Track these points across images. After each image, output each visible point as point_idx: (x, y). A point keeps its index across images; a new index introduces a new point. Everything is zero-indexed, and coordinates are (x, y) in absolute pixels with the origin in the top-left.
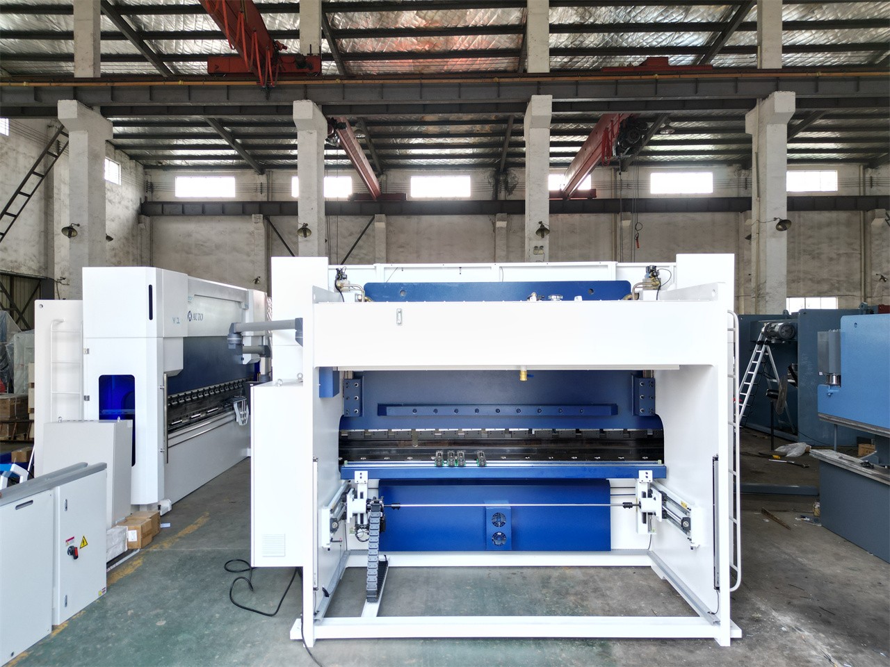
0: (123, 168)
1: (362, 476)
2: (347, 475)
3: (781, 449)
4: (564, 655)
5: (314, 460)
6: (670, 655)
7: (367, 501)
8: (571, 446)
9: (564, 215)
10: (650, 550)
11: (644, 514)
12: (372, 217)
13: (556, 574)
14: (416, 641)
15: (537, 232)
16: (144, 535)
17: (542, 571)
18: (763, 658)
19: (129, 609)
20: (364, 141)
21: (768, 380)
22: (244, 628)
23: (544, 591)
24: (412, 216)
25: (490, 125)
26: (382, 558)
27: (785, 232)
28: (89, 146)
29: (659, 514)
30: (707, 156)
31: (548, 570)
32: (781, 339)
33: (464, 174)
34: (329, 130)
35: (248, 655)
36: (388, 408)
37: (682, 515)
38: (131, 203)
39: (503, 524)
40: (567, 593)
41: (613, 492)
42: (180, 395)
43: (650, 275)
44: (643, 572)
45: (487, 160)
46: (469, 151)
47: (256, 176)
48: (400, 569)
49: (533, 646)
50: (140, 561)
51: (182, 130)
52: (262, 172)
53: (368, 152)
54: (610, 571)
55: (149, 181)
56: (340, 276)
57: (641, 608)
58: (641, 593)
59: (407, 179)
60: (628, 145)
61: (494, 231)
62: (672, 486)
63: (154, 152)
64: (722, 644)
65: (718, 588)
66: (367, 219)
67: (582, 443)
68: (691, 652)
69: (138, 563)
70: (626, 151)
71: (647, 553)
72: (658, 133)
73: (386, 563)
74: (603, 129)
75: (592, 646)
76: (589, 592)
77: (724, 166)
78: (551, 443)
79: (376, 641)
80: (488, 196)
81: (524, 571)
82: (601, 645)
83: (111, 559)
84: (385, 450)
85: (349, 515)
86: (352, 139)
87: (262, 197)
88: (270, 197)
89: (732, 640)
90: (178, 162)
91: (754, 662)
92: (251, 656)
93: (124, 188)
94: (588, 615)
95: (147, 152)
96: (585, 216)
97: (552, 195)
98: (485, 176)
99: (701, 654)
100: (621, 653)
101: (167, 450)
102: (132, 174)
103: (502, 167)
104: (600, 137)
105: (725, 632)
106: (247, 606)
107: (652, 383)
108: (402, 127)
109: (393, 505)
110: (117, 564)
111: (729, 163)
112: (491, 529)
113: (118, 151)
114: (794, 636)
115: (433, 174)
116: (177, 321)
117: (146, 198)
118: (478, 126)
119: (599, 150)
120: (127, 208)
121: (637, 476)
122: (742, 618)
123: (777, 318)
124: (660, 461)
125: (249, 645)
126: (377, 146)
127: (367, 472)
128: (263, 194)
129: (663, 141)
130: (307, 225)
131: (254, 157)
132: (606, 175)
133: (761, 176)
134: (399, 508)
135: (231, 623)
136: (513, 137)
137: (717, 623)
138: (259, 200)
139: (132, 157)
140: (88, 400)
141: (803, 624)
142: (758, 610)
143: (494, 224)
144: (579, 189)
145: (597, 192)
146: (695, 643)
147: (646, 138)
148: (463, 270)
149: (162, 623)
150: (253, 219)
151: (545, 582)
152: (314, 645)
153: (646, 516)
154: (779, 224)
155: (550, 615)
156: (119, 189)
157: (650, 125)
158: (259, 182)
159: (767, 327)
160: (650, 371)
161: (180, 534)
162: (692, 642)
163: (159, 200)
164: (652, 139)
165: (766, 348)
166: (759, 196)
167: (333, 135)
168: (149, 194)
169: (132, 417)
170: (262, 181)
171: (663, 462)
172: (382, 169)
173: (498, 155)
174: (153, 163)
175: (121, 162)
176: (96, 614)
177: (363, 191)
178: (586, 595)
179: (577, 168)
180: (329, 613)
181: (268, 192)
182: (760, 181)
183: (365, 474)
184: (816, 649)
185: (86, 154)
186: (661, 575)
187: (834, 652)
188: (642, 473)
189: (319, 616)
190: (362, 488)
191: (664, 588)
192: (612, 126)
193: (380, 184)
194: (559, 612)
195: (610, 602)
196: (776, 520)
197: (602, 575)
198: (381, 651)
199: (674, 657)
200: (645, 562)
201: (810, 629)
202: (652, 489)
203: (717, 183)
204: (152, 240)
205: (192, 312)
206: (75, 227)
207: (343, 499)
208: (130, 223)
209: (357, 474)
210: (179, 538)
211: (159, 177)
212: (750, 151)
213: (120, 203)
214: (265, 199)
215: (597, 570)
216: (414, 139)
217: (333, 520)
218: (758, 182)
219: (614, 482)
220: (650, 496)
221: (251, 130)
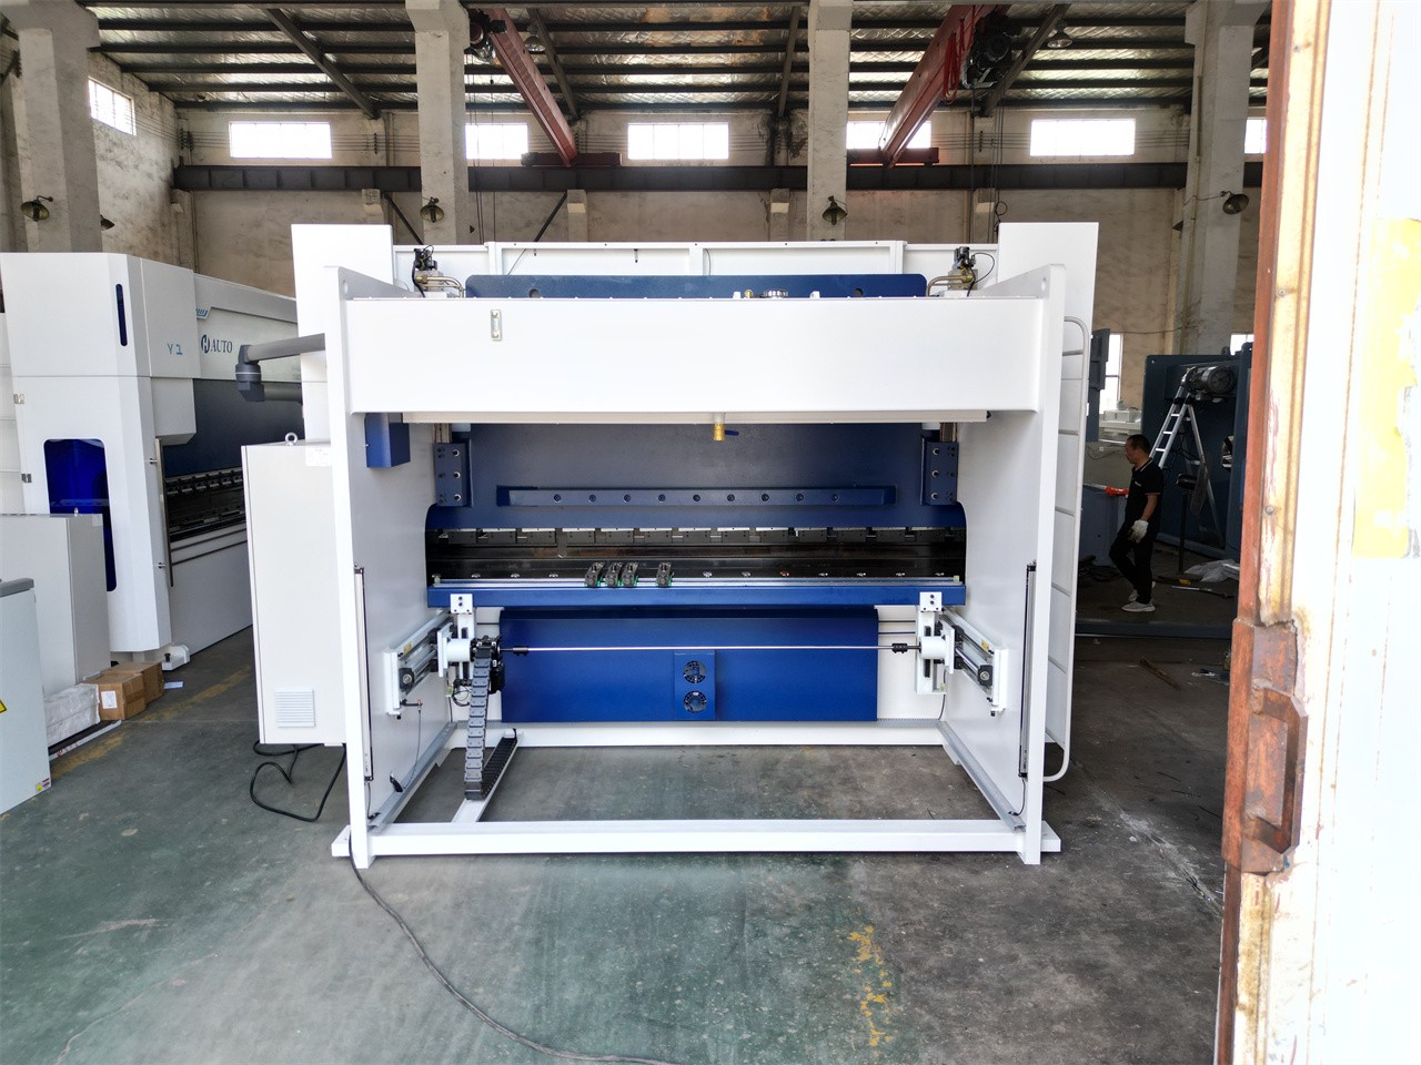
0: (139, 107)
1: (463, 601)
2: (437, 600)
3: (1194, 570)
4: (770, 878)
5: (357, 571)
6: (940, 878)
7: (472, 642)
8: (819, 554)
9: (885, 192)
10: (942, 719)
11: (927, 662)
12: (562, 194)
13: (788, 756)
14: (538, 859)
15: (824, 215)
16: (129, 698)
17: (767, 752)
18: (1089, 882)
19: (82, 812)
20: (543, 59)
21: (1188, 462)
22: (265, 838)
23: (763, 783)
24: (631, 193)
25: (759, 31)
26: (509, 733)
27: (1238, 216)
28: (55, 56)
29: (950, 662)
30: (1128, 89)
31: (778, 751)
32: (1211, 394)
33: (719, 119)
34: (473, 35)
35: (259, 880)
36: (511, 492)
37: (981, 662)
38: (155, 167)
39: (701, 678)
40: (800, 785)
41: (883, 628)
42: (197, 476)
43: (959, 264)
44: (928, 753)
45: (756, 95)
46: (726, 79)
47: (366, 122)
48: (539, 751)
49: (724, 866)
50: (118, 739)
51: (231, 37)
52: (376, 117)
53: (552, 79)
54: (877, 752)
55: (186, 130)
56: (423, 262)
57: (911, 807)
58: (918, 784)
59: (622, 128)
60: (987, 64)
61: (768, 219)
62: (975, 619)
63: (189, 78)
64: (1027, 861)
65: (1024, 775)
66: (555, 198)
67: (837, 550)
68: (976, 872)
69: (117, 741)
70: (985, 76)
71: (936, 724)
72: (1045, 47)
73: (514, 741)
74: (948, 36)
75: (820, 864)
76: (835, 784)
77: (1155, 108)
78: (787, 550)
79: (473, 859)
80: (757, 158)
81: (739, 752)
82: (835, 864)
83: (69, 735)
84: (512, 563)
85: (443, 665)
86: (520, 53)
87: (377, 160)
88: (391, 160)
89: (1044, 855)
90: (232, 96)
91: (1074, 889)
92: (264, 881)
93: (142, 142)
94: (825, 817)
95: (177, 78)
96: (920, 194)
97: (853, 157)
98: (754, 122)
99: (990, 877)
100: (863, 875)
101: (170, 566)
102: (155, 116)
103: (782, 107)
104: (942, 53)
105: (1032, 842)
106: (277, 806)
107: (953, 450)
108: (610, 34)
109: (515, 649)
110: (79, 743)
111: (1161, 102)
112: (682, 687)
113: (127, 76)
114: (1146, 850)
115: (666, 120)
116: (176, 349)
117: (181, 158)
118: (739, 32)
119: (941, 77)
120: (150, 176)
121: (916, 602)
122: (1069, 823)
123: (1208, 359)
124: (957, 578)
125: (266, 865)
126: (569, 70)
127: (471, 595)
128: (380, 154)
129: (1054, 65)
130: (437, 201)
131: (361, 87)
132: (957, 122)
133: (1205, 119)
134: (526, 653)
135: (244, 832)
136: (799, 54)
137: (1021, 828)
138: (372, 165)
139: (153, 87)
140: (30, 481)
141: (1165, 832)
142: (1099, 810)
143: (768, 207)
144: (909, 146)
145: (940, 153)
146: (985, 860)
147: (1024, 56)
148: (641, 257)
149: (131, 832)
150: (364, 197)
151: (767, 769)
152: (371, 866)
153: (929, 666)
154: (1228, 202)
155: (764, 818)
156: (134, 143)
157: (1031, 32)
158: (371, 132)
159: (1191, 373)
160: (951, 424)
161: (196, 699)
162: (981, 858)
163: (204, 163)
164: (1035, 57)
165: (1187, 411)
166: (1199, 153)
167: (482, 44)
168: (186, 153)
169: (105, 511)
170: (376, 131)
171: (962, 579)
172: (578, 110)
173: (775, 87)
174: (190, 97)
175: (135, 95)
176: (26, 820)
177: (546, 149)
178: (828, 787)
179: (905, 110)
180: (405, 816)
181: (387, 150)
182: (1204, 127)
183: (468, 599)
184: (1176, 869)
185: (53, 71)
186: (955, 759)
187: (1204, 872)
188: (924, 597)
189: (376, 822)
190: (465, 622)
191: (957, 778)
192: (962, 33)
193: (576, 137)
194: (779, 814)
195: (865, 799)
196: (1160, 676)
197: (861, 759)
198: (476, 873)
199: (947, 881)
200: (933, 737)
201: (1175, 838)
202: (943, 623)
203: (1142, 139)
204: (195, 234)
205: (211, 337)
206: (45, 203)
207: (431, 639)
208: (157, 204)
209: (454, 598)
210: (192, 703)
211: (198, 122)
212: (1189, 82)
213: (136, 167)
214: (383, 163)
215: (856, 751)
216: (631, 56)
217: (403, 671)
218: (1200, 130)
219: (885, 611)
220: (937, 633)
221: (349, 36)
